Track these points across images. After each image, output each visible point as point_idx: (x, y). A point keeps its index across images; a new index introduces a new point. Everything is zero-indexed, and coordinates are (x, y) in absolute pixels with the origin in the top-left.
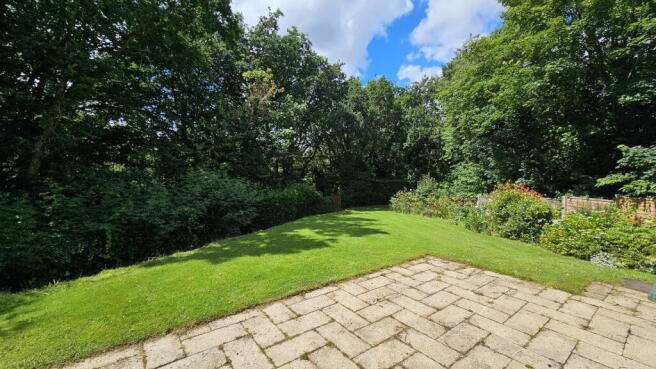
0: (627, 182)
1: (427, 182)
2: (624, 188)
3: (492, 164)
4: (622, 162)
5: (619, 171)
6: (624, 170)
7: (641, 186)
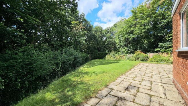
0: (161, 50)
1: (113, 52)
2: (160, 51)
3: (132, 47)
4: (159, 46)
5: (158, 48)
6: (159, 48)
7: (163, 50)
